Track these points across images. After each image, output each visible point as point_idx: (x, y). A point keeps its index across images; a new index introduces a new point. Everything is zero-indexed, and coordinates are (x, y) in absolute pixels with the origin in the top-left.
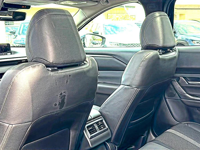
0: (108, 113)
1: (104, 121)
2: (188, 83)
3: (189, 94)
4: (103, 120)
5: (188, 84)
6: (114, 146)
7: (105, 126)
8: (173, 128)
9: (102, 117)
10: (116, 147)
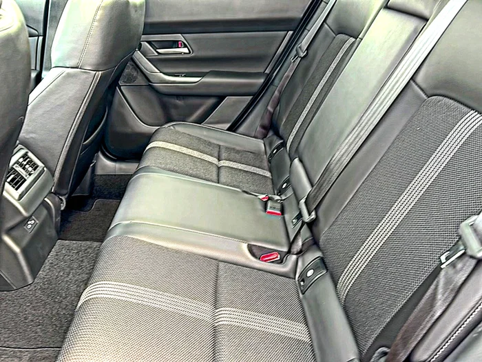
0: (33, 135)
1: (30, 154)
2: (157, 52)
3: (164, 73)
4: (27, 152)
5: (156, 54)
6: (57, 199)
7: (35, 164)
8: (154, 138)
9: (23, 147)
10: (63, 198)
